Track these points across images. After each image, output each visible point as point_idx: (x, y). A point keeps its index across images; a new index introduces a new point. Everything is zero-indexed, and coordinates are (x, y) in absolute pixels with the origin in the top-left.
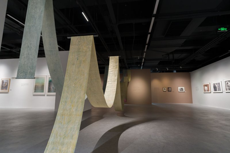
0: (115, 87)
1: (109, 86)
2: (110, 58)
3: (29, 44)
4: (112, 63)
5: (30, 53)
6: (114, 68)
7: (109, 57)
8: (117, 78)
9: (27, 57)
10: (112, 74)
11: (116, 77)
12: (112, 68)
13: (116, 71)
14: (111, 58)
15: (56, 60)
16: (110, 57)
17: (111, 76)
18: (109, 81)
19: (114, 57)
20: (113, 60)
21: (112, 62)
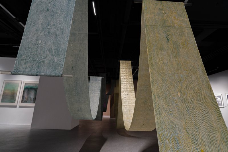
0: (133, 99)
1: (125, 98)
2: (120, 63)
3: (49, 5)
4: (124, 69)
5: (52, 23)
6: (127, 74)
7: (118, 61)
8: (133, 88)
9: (43, 29)
10: (126, 82)
11: (132, 86)
12: (125, 74)
13: (130, 79)
14: (122, 62)
15: (80, 51)
16: (120, 61)
17: (126, 84)
18: (124, 91)
19: (126, 62)
20: (124, 65)
21: (124, 67)
